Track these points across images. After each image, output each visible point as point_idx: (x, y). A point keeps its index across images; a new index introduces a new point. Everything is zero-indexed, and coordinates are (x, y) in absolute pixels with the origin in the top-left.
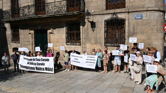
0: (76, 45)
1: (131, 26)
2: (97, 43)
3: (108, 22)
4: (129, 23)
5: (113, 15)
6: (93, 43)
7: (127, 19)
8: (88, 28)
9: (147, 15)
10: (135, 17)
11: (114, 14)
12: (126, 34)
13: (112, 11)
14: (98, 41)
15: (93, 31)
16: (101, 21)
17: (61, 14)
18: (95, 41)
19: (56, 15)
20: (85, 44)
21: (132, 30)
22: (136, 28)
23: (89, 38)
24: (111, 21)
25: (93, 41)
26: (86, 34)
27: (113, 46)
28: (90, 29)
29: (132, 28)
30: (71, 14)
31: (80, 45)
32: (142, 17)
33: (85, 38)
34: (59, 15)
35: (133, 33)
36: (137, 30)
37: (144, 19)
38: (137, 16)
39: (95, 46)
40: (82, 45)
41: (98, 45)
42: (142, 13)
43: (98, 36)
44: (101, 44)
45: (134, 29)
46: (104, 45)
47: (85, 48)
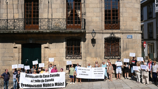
0: (77, 59)
1: (124, 43)
2: (97, 57)
3: (107, 40)
4: (123, 41)
5: (111, 35)
6: (94, 56)
7: (122, 38)
8: (88, 43)
9: (135, 36)
10: (128, 37)
11: (112, 33)
12: (122, 49)
13: (111, 31)
14: (98, 55)
15: (94, 46)
16: (101, 38)
17: (66, 31)
18: (95, 55)
19: (61, 32)
20: (85, 58)
21: (125, 46)
22: (128, 45)
23: (90, 52)
24: (110, 39)
25: (93, 55)
26: (86, 49)
27: (111, 59)
28: (91, 44)
29: (125, 45)
30: (78, 32)
31: (81, 59)
32: (132, 37)
33: (85, 53)
34: (64, 32)
35: (126, 49)
36: (129, 46)
37: (133, 38)
38: (129, 36)
39: (95, 59)
40: (82, 59)
41: (98, 59)
42: (132, 35)
43: (98, 50)
44: (100, 57)
45: (126, 46)
46: (103, 58)
47: (86, 61)
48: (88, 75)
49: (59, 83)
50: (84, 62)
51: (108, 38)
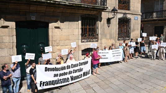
0: (93, 41)
2: (111, 38)
6: (109, 38)
8: (104, 23)
14: (112, 36)
15: (109, 27)
18: (110, 36)
20: (101, 40)
21: (133, 27)
22: (135, 26)
23: (105, 33)
24: (123, 19)
25: (108, 36)
26: (102, 30)
28: (106, 25)
31: (97, 41)
32: (138, 19)
33: (101, 34)
35: (133, 30)
38: (136, 18)
39: (110, 41)
40: (99, 41)
41: (112, 40)
42: (138, 16)
43: (112, 31)
44: (114, 39)
46: (117, 39)
47: (101, 43)
48: (107, 58)
49: (87, 72)
50: (100, 44)
51: (121, 18)
